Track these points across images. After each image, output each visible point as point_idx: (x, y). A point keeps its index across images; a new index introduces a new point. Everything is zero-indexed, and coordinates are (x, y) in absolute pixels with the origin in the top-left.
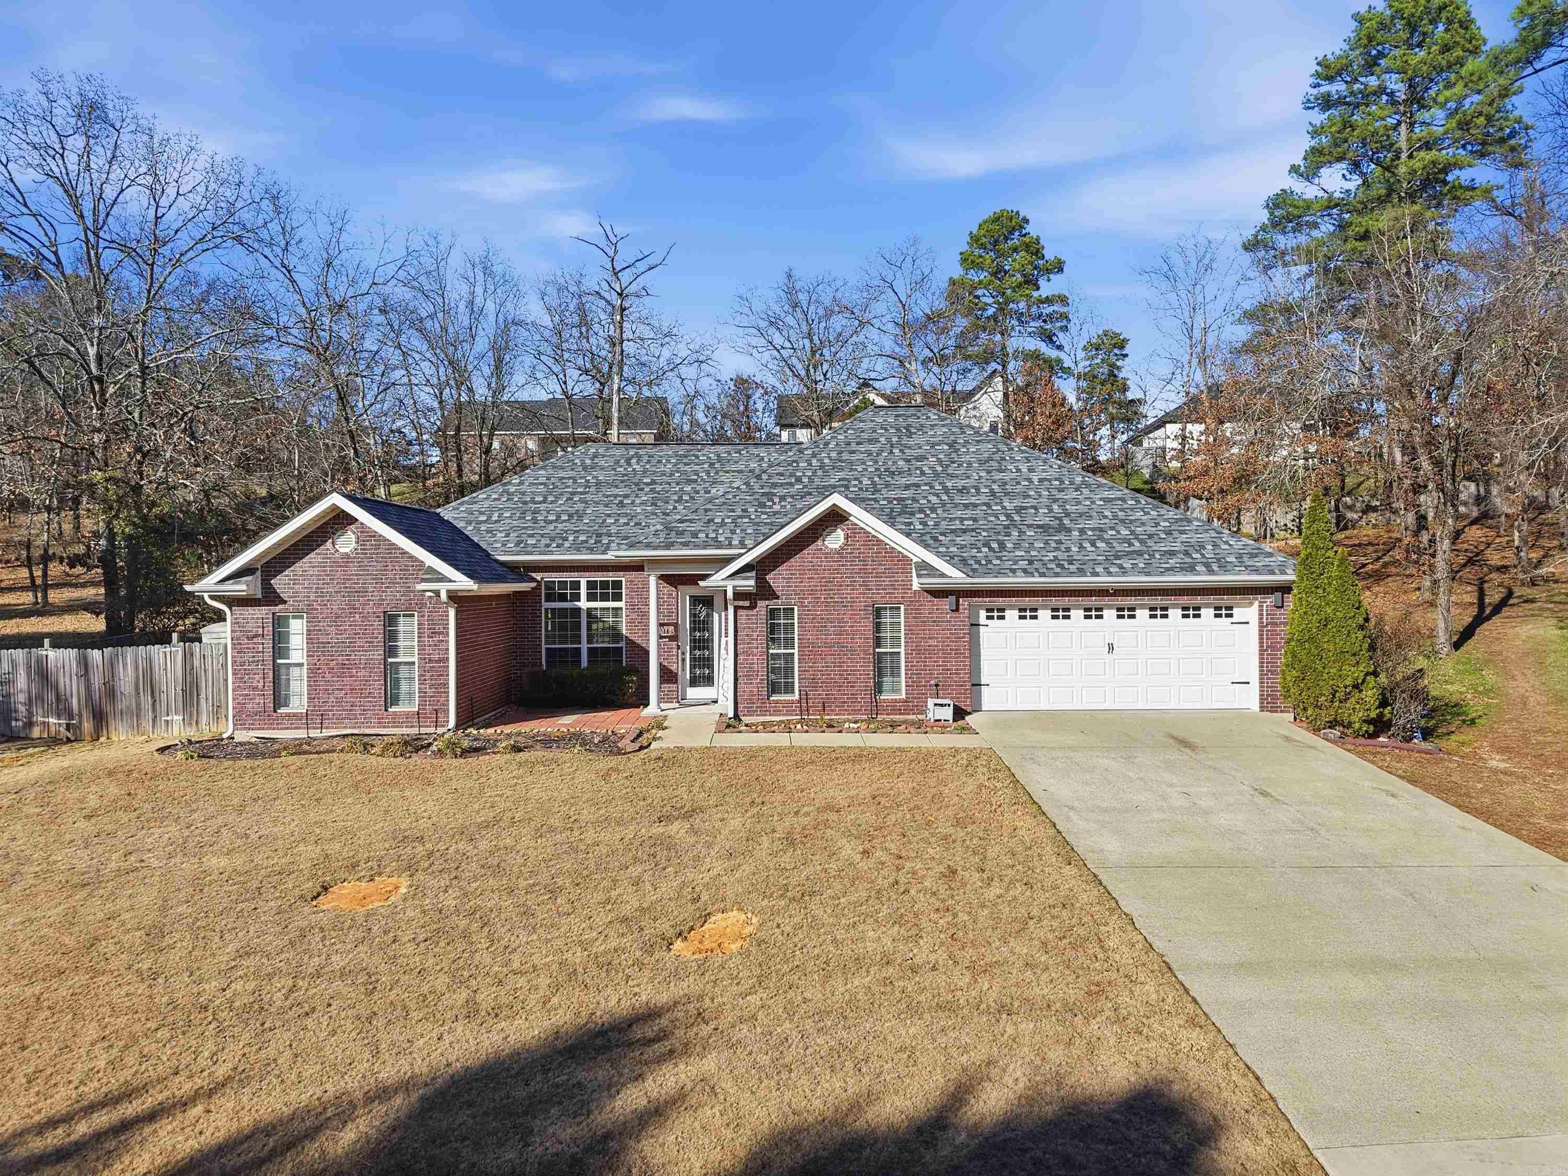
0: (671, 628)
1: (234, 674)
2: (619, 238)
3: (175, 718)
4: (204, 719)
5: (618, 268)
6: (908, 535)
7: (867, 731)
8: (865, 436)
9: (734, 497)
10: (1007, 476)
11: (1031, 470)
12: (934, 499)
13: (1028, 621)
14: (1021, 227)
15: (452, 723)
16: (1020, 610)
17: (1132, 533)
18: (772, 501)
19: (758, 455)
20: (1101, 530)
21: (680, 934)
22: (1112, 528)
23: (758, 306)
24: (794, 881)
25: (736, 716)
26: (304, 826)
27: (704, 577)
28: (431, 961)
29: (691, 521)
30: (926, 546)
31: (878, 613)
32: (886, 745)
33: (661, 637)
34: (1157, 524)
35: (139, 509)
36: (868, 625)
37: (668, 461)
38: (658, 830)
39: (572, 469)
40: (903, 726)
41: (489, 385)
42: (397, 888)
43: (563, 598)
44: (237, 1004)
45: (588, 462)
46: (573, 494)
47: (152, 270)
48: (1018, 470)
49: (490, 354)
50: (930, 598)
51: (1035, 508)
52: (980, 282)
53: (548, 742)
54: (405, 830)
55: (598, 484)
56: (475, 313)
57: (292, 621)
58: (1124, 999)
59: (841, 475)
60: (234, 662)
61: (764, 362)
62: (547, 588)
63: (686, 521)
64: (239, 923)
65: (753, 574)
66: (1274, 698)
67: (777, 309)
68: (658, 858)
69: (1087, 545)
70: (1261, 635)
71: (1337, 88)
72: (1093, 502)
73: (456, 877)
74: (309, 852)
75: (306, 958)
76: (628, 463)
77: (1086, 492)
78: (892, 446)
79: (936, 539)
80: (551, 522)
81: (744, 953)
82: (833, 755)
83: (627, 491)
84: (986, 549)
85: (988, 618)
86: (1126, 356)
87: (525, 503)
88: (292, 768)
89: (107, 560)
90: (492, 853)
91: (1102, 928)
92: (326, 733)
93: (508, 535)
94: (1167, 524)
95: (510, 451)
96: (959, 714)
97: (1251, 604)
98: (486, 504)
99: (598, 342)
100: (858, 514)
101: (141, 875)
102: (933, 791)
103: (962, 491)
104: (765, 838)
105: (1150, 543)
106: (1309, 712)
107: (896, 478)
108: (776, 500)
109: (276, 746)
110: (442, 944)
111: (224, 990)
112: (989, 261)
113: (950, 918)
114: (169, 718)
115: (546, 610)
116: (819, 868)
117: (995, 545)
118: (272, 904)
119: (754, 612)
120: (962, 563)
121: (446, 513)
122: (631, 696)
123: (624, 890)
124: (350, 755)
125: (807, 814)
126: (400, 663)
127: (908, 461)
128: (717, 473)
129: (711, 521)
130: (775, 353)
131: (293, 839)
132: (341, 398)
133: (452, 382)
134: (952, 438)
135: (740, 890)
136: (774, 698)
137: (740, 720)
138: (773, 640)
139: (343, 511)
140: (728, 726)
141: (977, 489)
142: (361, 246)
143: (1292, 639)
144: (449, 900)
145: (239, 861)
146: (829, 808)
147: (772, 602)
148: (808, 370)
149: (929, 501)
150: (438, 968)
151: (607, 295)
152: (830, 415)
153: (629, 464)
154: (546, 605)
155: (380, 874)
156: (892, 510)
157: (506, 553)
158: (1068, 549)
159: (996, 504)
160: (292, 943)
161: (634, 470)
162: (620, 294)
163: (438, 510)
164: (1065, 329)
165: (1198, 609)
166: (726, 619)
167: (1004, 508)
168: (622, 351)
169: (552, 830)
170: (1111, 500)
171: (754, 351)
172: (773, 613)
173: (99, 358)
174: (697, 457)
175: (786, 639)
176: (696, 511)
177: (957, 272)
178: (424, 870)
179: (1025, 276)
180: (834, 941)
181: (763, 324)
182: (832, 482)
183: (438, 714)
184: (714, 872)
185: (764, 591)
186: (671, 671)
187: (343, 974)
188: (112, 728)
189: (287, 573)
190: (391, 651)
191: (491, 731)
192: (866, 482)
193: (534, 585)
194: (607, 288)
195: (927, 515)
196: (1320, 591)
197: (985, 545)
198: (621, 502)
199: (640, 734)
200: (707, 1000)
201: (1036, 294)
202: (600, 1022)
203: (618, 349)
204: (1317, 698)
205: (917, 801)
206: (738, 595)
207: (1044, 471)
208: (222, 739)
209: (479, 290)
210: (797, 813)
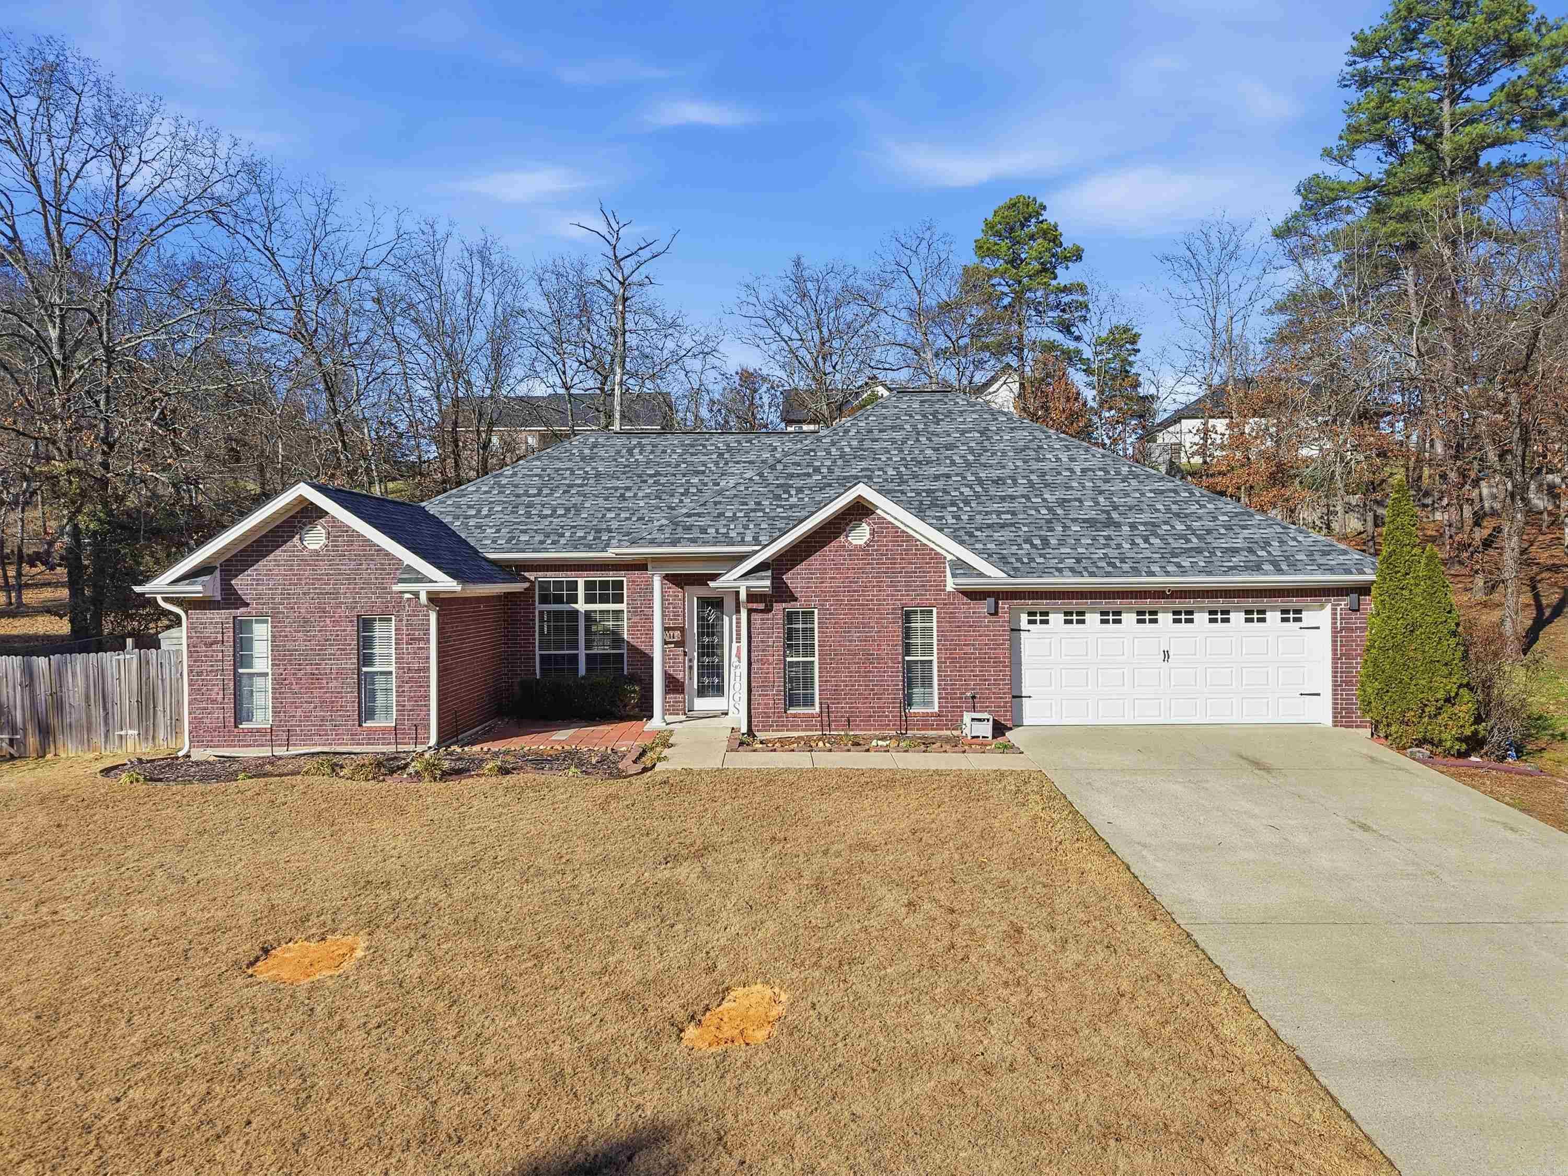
0: (677, 633)
1: (190, 685)
2: (621, 225)
3: (130, 732)
4: (161, 734)
5: (620, 255)
6: (940, 530)
7: (897, 749)
8: (888, 422)
9: (747, 488)
10: (1047, 466)
11: (1072, 459)
12: (967, 491)
13: (1075, 625)
14: (1038, 214)
15: (433, 741)
16: (1066, 614)
17: (1189, 527)
18: (789, 493)
19: (771, 445)
20: (1154, 525)
21: (693, 1017)
22: (1166, 523)
23: (765, 295)
24: (829, 944)
25: (750, 732)
26: (252, 867)
27: (714, 577)
28: (384, 1056)
29: (699, 515)
30: (962, 543)
31: (907, 617)
32: (921, 766)
33: (666, 643)
34: (1215, 519)
35: (105, 504)
36: (897, 630)
37: (674, 452)
38: (664, 873)
39: (570, 460)
40: (938, 744)
41: (487, 378)
42: (353, 949)
43: (558, 599)
44: (131, 1122)
45: (587, 451)
46: (570, 486)
47: (115, 244)
48: (1058, 459)
49: (489, 345)
50: (965, 600)
51: (1080, 501)
52: (996, 270)
53: (540, 762)
54: (370, 873)
55: (598, 475)
56: (473, 304)
57: (256, 627)
58: (1259, 1114)
59: (864, 464)
60: (190, 672)
61: (771, 353)
62: (541, 588)
63: (695, 515)
64: (155, 1001)
65: (769, 573)
66: (1350, 712)
67: (784, 298)
68: (664, 911)
69: (1139, 541)
70: (1334, 642)
71: (1375, 64)
72: (1143, 494)
73: (424, 936)
74: (253, 901)
75: (228, 1051)
76: (630, 452)
77: (1134, 483)
78: (918, 433)
79: (971, 535)
80: (546, 516)
81: (773, 1045)
82: (863, 780)
83: (629, 483)
84: (1027, 546)
85: (1030, 622)
86: (1138, 351)
87: (518, 496)
88: (249, 794)
89: (72, 559)
90: (468, 904)
91: (1212, 1009)
92: (294, 751)
93: (498, 531)
94: (1226, 518)
95: (509, 446)
96: (999, 729)
97: (1322, 607)
98: (475, 497)
99: (599, 332)
100: (886, 507)
101: (49, 932)
102: (982, 824)
103: (998, 482)
104: (790, 885)
105: (1209, 539)
106: (1393, 728)
107: (925, 468)
108: (793, 492)
109: (235, 767)
110: (399, 1032)
111: (118, 1100)
112: (1005, 248)
113: (1023, 996)
114: (123, 733)
115: (541, 613)
116: (858, 926)
117: (1037, 542)
118: (198, 973)
119: (770, 615)
120: (1002, 561)
121: (433, 507)
122: (633, 707)
123: (624, 954)
124: (316, 778)
125: (838, 854)
126: (376, 673)
127: (936, 450)
128: (726, 464)
129: (721, 515)
130: (783, 344)
131: (236, 884)
132: (328, 388)
133: (449, 376)
134: (984, 425)
135: (765, 956)
136: (792, 711)
137: (755, 736)
138: (790, 646)
139: (312, 503)
140: (742, 744)
141: (1015, 481)
142: (348, 228)
143: (1373, 646)
144: (413, 969)
145: (170, 912)
146: (863, 846)
147: (789, 605)
148: (816, 363)
149: (962, 493)
150: (391, 1067)
151: (609, 286)
152: (840, 409)
153: (631, 455)
154: (539, 607)
155: (334, 931)
156: (921, 502)
157: (496, 550)
158: (1119, 546)
159: (1036, 496)
160: (214, 1029)
161: (637, 460)
162: (622, 284)
163: (423, 504)
164: (1084, 319)
165: (1263, 612)
166: (738, 623)
167: (1044, 500)
168: (625, 342)
169: (540, 872)
170: (1162, 492)
171: (761, 343)
172: (790, 617)
173: (62, 341)
174: (704, 446)
175: (804, 645)
176: (704, 504)
177: (971, 259)
178: (387, 927)
179: (1042, 264)
180: (884, 1027)
181: (770, 314)
182: (854, 472)
183: (420, 727)
184: (733, 930)
185: (781, 592)
186: (678, 681)
187: (270, 1075)
188: (60, 743)
189: (249, 572)
190: (366, 659)
191: (476, 748)
192: (891, 472)
193: (527, 585)
194: (609, 277)
195: (959, 508)
196: (1405, 592)
197: (1026, 541)
198: (622, 495)
199: (643, 753)
200: (729, 1117)
201: (1054, 283)
202: (592, 1150)
203: (620, 340)
204: (1403, 713)
205: (964, 837)
206: (751, 597)
207: (1086, 460)
208: (177, 758)
209: (477, 280)
210: (825, 853)
